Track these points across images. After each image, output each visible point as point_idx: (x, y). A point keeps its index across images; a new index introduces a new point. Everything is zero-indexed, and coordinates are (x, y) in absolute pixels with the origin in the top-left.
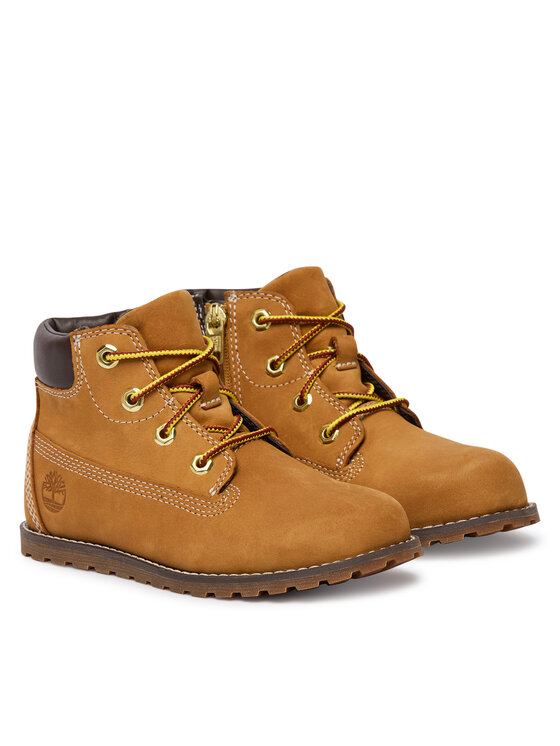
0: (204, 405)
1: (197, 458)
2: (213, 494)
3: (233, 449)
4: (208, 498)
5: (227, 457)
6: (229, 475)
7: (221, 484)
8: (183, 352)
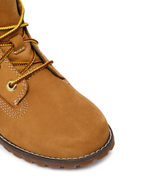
0: (16, 52)
1: (10, 82)
2: (16, 104)
3: (26, 79)
4: (12, 106)
5: (24, 84)
6: (24, 94)
7: (20, 99)
8: (5, 28)
